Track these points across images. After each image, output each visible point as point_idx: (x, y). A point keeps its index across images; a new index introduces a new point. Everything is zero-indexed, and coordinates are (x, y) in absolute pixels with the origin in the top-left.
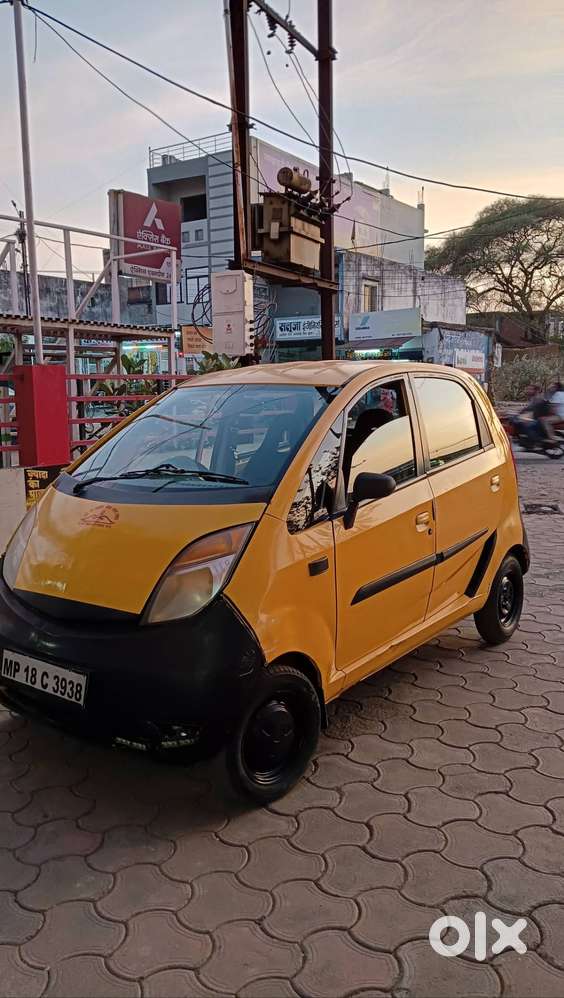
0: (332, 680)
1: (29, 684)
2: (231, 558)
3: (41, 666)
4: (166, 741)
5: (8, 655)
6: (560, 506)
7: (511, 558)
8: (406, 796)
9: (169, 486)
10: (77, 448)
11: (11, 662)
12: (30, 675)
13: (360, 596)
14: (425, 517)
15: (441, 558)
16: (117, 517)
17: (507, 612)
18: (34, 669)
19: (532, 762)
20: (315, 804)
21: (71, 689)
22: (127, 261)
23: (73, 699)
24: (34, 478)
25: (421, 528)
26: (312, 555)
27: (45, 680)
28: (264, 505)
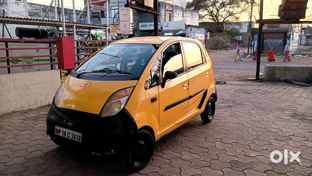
0: (158, 134)
1: (64, 136)
2: (127, 97)
3: (67, 131)
4: (107, 153)
5: (57, 127)
6: (227, 82)
7: (211, 97)
8: (180, 168)
9: (107, 75)
10: (77, 63)
11: (58, 129)
12: (64, 134)
13: (167, 109)
14: (186, 85)
15: (191, 97)
16: (91, 85)
17: (210, 113)
18: (65, 132)
19: (217, 158)
20: (153, 171)
21: (77, 138)
22: (92, 4)
23: (78, 141)
24: (63, 73)
25: (185, 88)
26: (152, 96)
27: (69, 135)
28: (137, 81)
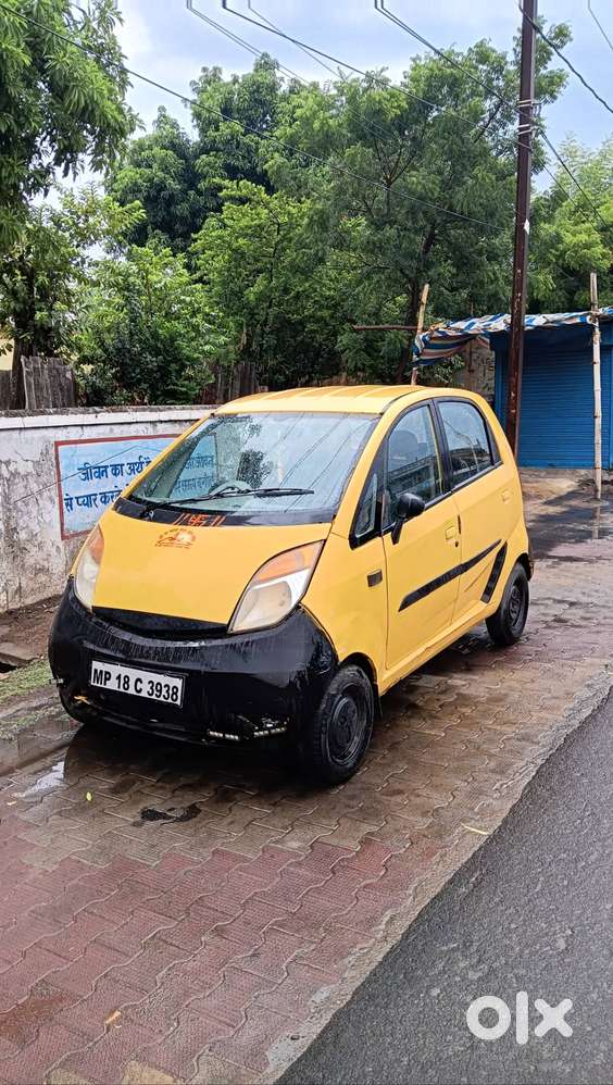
0: (384, 677)
1: (122, 690)
2: (306, 572)
4: (257, 731)
5: (97, 665)
7: (519, 567)
11: (101, 672)
12: (122, 682)
13: (406, 603)
14: (452, 531)
15: (464, 567)
16: (194, 539)
18: (126, 677)
21: (167, 691)
23: (170, 700)
26: (370, 568)
27: (139, 686)
28: (330, 525)
